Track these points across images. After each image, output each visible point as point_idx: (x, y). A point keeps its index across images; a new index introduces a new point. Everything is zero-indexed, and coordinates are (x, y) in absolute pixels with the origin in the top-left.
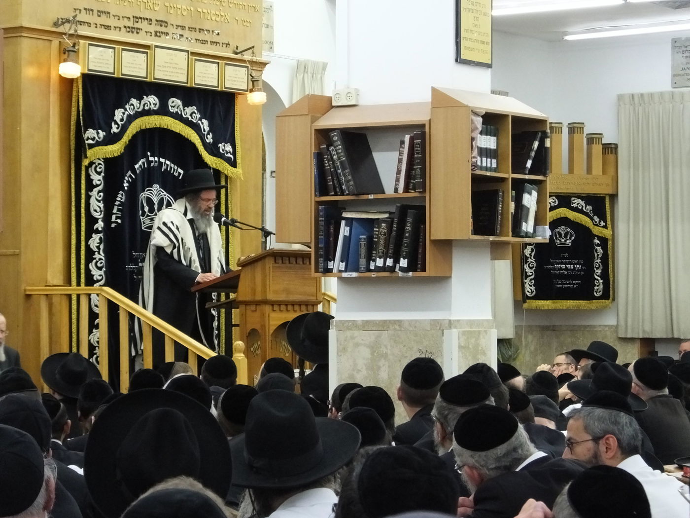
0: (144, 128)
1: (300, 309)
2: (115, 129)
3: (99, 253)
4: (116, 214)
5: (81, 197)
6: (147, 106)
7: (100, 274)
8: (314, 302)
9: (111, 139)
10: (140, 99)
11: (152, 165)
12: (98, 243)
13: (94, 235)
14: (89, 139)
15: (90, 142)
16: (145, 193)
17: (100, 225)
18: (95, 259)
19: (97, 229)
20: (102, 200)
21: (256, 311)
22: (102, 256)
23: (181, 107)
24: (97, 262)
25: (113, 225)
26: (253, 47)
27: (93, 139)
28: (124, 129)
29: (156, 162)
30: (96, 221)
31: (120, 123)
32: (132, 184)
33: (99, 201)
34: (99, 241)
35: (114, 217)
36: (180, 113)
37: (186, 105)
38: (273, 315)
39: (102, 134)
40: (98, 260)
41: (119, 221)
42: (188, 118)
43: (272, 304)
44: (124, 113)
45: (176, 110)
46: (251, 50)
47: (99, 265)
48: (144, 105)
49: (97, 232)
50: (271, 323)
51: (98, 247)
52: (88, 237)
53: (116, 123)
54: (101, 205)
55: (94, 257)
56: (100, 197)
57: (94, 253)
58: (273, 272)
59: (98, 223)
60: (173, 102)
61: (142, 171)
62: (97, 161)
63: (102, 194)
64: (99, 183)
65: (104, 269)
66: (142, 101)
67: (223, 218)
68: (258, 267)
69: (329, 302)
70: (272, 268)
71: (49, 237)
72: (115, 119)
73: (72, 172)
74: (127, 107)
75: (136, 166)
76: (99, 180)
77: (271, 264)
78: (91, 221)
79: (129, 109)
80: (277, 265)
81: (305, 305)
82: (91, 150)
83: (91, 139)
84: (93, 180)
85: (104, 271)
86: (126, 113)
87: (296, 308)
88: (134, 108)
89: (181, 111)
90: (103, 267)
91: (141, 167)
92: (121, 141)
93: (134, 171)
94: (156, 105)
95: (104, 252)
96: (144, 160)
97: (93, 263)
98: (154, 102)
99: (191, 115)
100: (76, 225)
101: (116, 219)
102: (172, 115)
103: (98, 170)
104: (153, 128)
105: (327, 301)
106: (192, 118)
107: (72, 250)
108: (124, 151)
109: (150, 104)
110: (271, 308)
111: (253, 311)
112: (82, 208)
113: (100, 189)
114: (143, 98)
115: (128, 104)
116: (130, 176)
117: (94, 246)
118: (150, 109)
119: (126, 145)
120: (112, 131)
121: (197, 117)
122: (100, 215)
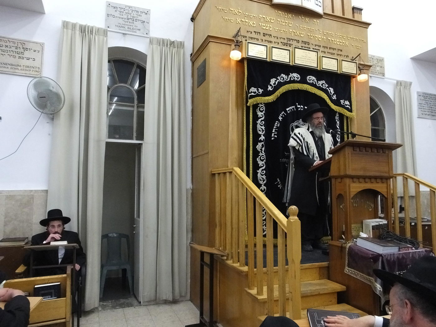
0: (291, 89)
1: (376, 181)
2: (270, 88)
3: (262, 153)
4: (274, 133)
5: (250, 123)
6: (292, 78)
7: (262, 163)
8: (388, 177)
9: (267, 93)
11: (299, 109)
13: (259, 143)
14: (252, 92)
15: (253, 94)
16: (295, 123)
17: (262, 138)
18: (260, 155)
19: (261, 140)
20: (263, 125)
21: (341, 182)
22: (264, 154)
23: (316, 80)
24: (261, 157)
25: (273, 139)
26: (360, 54)
27: (255, 93)
28: (276, 88)
29: (301, 108)
30: (260, 136)
31: (273, 85)
32: (284, 118)
33: (262, 126)
34: (262, 146)
35: (273, 134)
36: (315, 83)
37: (318, 79)
38: (353, 185)
39: (261, 91)
41: (276, 136)
42: (320, 86)
43: (352, 177)
44: (276, 81)
45: (312, 82)
47: (262, 159)
48: (290, 78)
49: (261, 141)
50: (352, 190)
51: (261, 149)
52: (255, 144)
53: (271, 85)
55: (259, 154)
56: (262, 123)
57: (259, 152)
58: (351, 156)
59: (261, 137)
60: (310, 78)
61: (293, 112)
62: (260, 105)
63: (263, 122)
64: (262, 116)
65: (265, 161)
66: (289, 76)
67: (331, 131)
68: (341, 154)
69: (407, 178)
70: (350, 154)
71: (229, 143)
72: (271, 83)
73: (244, 111)
74: (279, 78)
75: (287, 109)
76: (262, 115)
77: (350, 151)
78: (256, 136)
79: (280, 79)
80: (355, 152)
81: (380, 179)
82: (254, 99)
83: (254, 93)
84: (258, 115)
85: (265, 162)
86: (278, 81)
87: (373, 180)
88: (284, 79)
89: (316, 83)
90: (264, 160)
91: (292, 110)
92: (274, 95)
93: (286, 112)
94: (298, 78)
95: (264, 152)
96: (294, 107)
97: (258, 157)
98: (297, 77)
99: (322, 85)
100: (246, 138)
101: (274, 135)
102: (309, 84)
103: (261, 110)
104: (297, 90)
105: (406, 178)
106: (323, 86)
107: (244, 151)
108: (276, 100)
109: (294, 77)
110: (351, 180)
111: (339, 182)
112: (250, 129)
113: (262, 120)
114: (290, 74)
115: (279, 76)
116: (284, 114)
117: (259, 149)
118: (294, 80)
119: (278, 97)
120: (268, 89)
121: (325, 86)
122: (262, 133)
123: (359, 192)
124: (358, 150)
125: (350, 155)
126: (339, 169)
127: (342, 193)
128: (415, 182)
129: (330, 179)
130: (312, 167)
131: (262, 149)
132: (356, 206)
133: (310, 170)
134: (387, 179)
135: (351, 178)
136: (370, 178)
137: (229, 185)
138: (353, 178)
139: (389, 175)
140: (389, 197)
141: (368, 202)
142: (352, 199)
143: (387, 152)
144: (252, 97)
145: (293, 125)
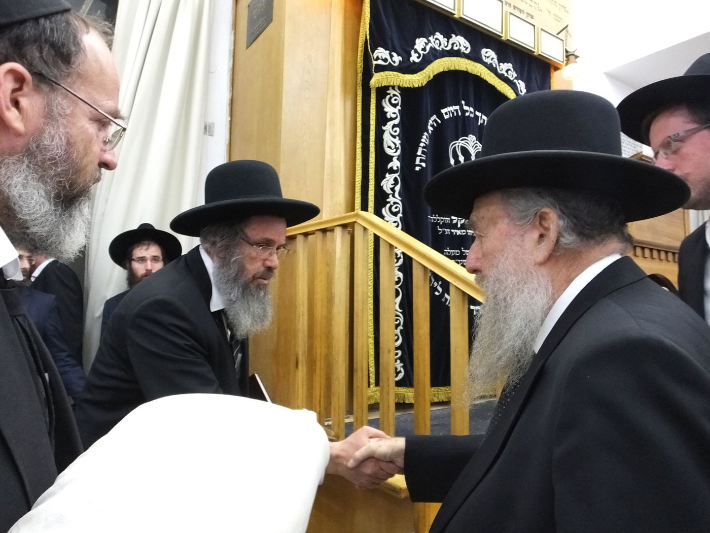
0: (452, 68)
2: (414, 58)
3: (394, 196)
4: (420, 156)
5: (369, 128)
6: (457, 46)
7: (394, 220)
9: (408, 68)
10: (448, 37)
11: (467, 115)
12: (392, 185)
13: (387, 175)
14: (380, 59)
15: (380, 62)
16: (459, 141)
17: (395, 164)
18: (389, 202)
19: (392, 168)
20: (398, 136)
22: (398, 199)
23: (496, 60)
24: (391, 206)
25: (417, 169)
26: (567, 27)
27: (385, 60)
28: (427, 60)
29: (471, 112)
30: (390, 158)
31: (421, 53)
32: (438, 129)
33: (394, 137)
34: (393, 182)
35: (418, 159)
37: (501, 60)
39: (397, 59)
40: (392, 204)
41: (423, 165)
42: (504, 75)
44: (427, 44)
45: (491, 62)
46: (565, 30)
47: (394, 210)
48: (453, 44)
49: (392, 171)
51: (393, 189)
52: (379, 177)
53: (416, 51)
54: (398, 141)
55: (388, 200)
56: (396, 131)
57: (387, 196)
59: (392, 161)
60: (486, 53)
61: (454, 118)
62: (392, 92)
63: (398, 129)
64: (394, 116)
65: (400, 215)
66: (451, 40)
71: (326, 170)
72: (415, 47)
73: (358, 98)
74: (431, 38)
75: (443, 111)
76: (394, 113)
78: (383, 159)
79: (434, 42)
82: (382, 73)
83: (382, 60)
84: (387, 113)
85: (401, 218)
86: (430, 45)
88: (440, 44)
89: (496, 65)
90: (398, 212)
91: (453, 113)
92: (422, 72)
93: (440, 116)
94: (467, 48)
95: (400, 195)
96: (457, 107)
97: (385, 207)
98: (465, 45)
99: (507, 71)
100: (362, 159)
101: (420, 162)
102: (485, 64)
103: (393, 102)
104: (463, 71)
106: (508, 74)
107: (356, 189)
108: (426, 84)
109: (460, 45)
112: (371, 141)
113: (396, 124)
114: (451, 37)
115: (432, 36)
116: (435, 121)
117: (387, 188)
118: (459, 50)
119: (430, 79)
120: (411, 59)
121: (512, 75)
122: (395, 152)
131: (394, 187)
144: (380, 69)
145: (457, 145)
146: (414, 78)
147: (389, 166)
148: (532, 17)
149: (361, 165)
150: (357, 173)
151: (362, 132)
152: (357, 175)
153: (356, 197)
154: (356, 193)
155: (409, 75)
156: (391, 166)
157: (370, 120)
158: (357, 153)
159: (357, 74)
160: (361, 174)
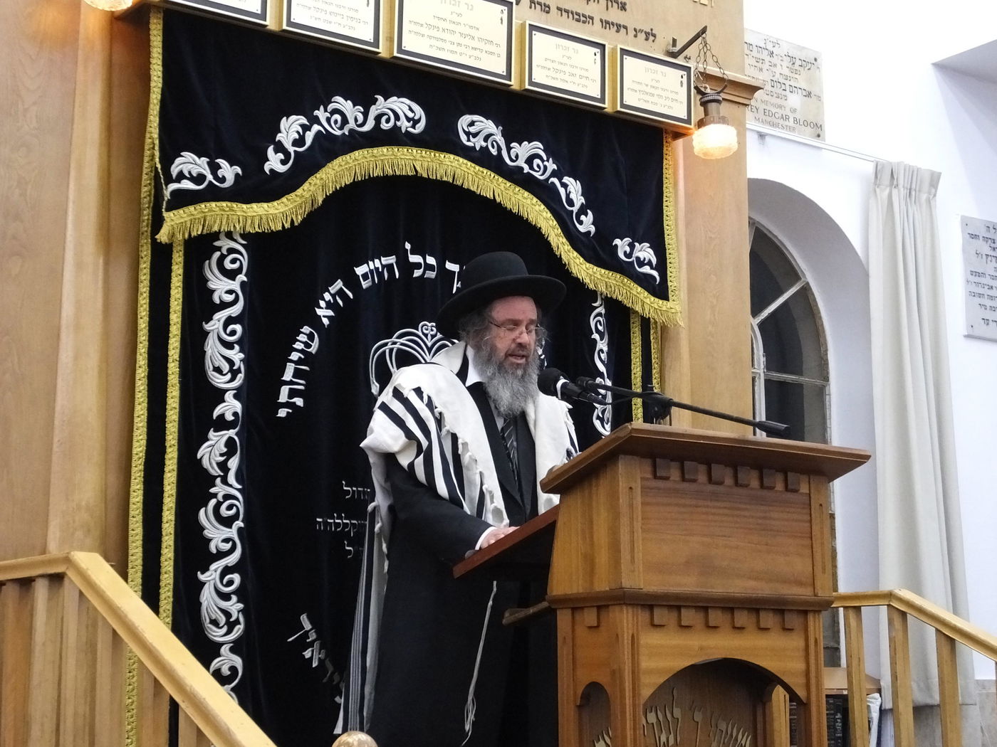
0: (378, 172)
1: (758, 623)
2: (274, 162)
3: (225, 482)
4: (291, 383)
5: (168, 331)
6: (388, 121)
7: (227, 536)
8: (808, 603)
9: (259, 187)
10: (365, 102)
11: (417, 273)
12: (222, 455)
13: (211, 434)
14: (185, 178)
15: (187, 185)
16: (394, 339)
17: (230, 407)
18: (215, 495)
19: (222, 416)
20: (239, 342)
21: (598, 627)
22: (234, 487)
23: (499, 139)
24: (219, 504)
25: (282, 413)
26: (704, 31)
27: (199, 179)
28: (305, 165)
29: (429, 267)
30: (219, 395)
31: (291, 149)
32: (343, 314)
33: (229, 346)
34: (225, 450)
35: (285, 391)
36: (494, 152)
37: (514, 136)
38: (651, 639)
39: (229, 172)
40: (222, 499)
41: (299, 402)
42: (522, 169)
43: (648, 603)
44: (306, 128)
45: (484, 144)
47: (224, 512)
48: (378, 119)
49: (222, 424)
50: (645, 663)
51: (223, 466)
52: (192, 438)
53: (280, 148)
54: (237, 355)
55: (213, 490)
56: (233, 333)
57: (211, 481)
58: (644, 504)
59: (223, 401)
60: (472, 124)
61: (384, 286)
62: (225, 244)
63: (238, 328)
64: (230, 298)
65: (239, 523)
66: (373, 108)
67: (562, 381)
68: (601, 490)
69: (904, 614)
70: (639, 492)
71: (57, 432)
72: (279, 137)
73: (142, 266)
74: (321, 114)
75: (360, 270)
76: (230, 292)
77: (639, 481)
78: (200, 397)
79: (328, 120)
80: (660, 484)
81: (774, 610)
82: (192, 208)
83: (192, 179)
84: (213, 291)
85: (240, 530)
86: (316, 128)
87: (742, 618)
88: (345, 121)
89: (499, 149)
90: (236, 517)
91: (380, 275)
92: (293, 195)
93: (352, 281)
94: (415, 122)
95: (239, 478)
96: (392, 260)
97: (206, 505)
98: (410, 115)
99: (529, 161)
100: (148, 403)
101: (290, 396)
102: (468, 153)
103: (228, 265)
104: (407, 177)
105: (901, 613)
106: (531, 168)
107: (134, 470)
108: (304, 220)
109: (397, 118)
110: (643, 616)
111: (590, 627)
112: (170, 360)
113: (232, 315)
114: (375, 101)
115: (322, 108)
116: (340, 293)
117: (211, 464)
118: (396, 129)
119: (316, 207)
120: (267, 167)
121: (545, 168)
122: (228, 382)
123: (678, 672)
124: (675, 474)
125: (638, 499)
126: (590, 562)
127: (603, 679)
128: (937, 630)
129: (551, 613)
130: (468, 553)
131: (226, 461)
132: (671, 742)
133: (459, 570)
134: (805, 613)
135: (643, 606)
136: (730, 606)
137: (44, 644)
138: (651, 608)
139: (816, 595)
140: (813, 698)
141: (723, 726)
142: (651, 705)
143: (804, 489)
144: (182, 199)
145: (387, 349)
146: (272, 211)
147: (216, 413)
148: (623, 7)
149: (145, 418)
150: (135, 434)
151: (149, 341)
152: (135, 439)
153: (132, 489)
154: (132, 480)
155: (259, 205)
156: (219, 413)
157: (168, 313)
158: (137, 390)
159: (140, 210)
160: (144, 437)
